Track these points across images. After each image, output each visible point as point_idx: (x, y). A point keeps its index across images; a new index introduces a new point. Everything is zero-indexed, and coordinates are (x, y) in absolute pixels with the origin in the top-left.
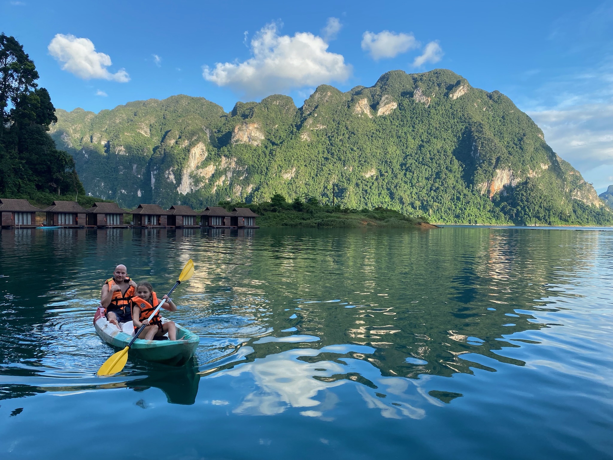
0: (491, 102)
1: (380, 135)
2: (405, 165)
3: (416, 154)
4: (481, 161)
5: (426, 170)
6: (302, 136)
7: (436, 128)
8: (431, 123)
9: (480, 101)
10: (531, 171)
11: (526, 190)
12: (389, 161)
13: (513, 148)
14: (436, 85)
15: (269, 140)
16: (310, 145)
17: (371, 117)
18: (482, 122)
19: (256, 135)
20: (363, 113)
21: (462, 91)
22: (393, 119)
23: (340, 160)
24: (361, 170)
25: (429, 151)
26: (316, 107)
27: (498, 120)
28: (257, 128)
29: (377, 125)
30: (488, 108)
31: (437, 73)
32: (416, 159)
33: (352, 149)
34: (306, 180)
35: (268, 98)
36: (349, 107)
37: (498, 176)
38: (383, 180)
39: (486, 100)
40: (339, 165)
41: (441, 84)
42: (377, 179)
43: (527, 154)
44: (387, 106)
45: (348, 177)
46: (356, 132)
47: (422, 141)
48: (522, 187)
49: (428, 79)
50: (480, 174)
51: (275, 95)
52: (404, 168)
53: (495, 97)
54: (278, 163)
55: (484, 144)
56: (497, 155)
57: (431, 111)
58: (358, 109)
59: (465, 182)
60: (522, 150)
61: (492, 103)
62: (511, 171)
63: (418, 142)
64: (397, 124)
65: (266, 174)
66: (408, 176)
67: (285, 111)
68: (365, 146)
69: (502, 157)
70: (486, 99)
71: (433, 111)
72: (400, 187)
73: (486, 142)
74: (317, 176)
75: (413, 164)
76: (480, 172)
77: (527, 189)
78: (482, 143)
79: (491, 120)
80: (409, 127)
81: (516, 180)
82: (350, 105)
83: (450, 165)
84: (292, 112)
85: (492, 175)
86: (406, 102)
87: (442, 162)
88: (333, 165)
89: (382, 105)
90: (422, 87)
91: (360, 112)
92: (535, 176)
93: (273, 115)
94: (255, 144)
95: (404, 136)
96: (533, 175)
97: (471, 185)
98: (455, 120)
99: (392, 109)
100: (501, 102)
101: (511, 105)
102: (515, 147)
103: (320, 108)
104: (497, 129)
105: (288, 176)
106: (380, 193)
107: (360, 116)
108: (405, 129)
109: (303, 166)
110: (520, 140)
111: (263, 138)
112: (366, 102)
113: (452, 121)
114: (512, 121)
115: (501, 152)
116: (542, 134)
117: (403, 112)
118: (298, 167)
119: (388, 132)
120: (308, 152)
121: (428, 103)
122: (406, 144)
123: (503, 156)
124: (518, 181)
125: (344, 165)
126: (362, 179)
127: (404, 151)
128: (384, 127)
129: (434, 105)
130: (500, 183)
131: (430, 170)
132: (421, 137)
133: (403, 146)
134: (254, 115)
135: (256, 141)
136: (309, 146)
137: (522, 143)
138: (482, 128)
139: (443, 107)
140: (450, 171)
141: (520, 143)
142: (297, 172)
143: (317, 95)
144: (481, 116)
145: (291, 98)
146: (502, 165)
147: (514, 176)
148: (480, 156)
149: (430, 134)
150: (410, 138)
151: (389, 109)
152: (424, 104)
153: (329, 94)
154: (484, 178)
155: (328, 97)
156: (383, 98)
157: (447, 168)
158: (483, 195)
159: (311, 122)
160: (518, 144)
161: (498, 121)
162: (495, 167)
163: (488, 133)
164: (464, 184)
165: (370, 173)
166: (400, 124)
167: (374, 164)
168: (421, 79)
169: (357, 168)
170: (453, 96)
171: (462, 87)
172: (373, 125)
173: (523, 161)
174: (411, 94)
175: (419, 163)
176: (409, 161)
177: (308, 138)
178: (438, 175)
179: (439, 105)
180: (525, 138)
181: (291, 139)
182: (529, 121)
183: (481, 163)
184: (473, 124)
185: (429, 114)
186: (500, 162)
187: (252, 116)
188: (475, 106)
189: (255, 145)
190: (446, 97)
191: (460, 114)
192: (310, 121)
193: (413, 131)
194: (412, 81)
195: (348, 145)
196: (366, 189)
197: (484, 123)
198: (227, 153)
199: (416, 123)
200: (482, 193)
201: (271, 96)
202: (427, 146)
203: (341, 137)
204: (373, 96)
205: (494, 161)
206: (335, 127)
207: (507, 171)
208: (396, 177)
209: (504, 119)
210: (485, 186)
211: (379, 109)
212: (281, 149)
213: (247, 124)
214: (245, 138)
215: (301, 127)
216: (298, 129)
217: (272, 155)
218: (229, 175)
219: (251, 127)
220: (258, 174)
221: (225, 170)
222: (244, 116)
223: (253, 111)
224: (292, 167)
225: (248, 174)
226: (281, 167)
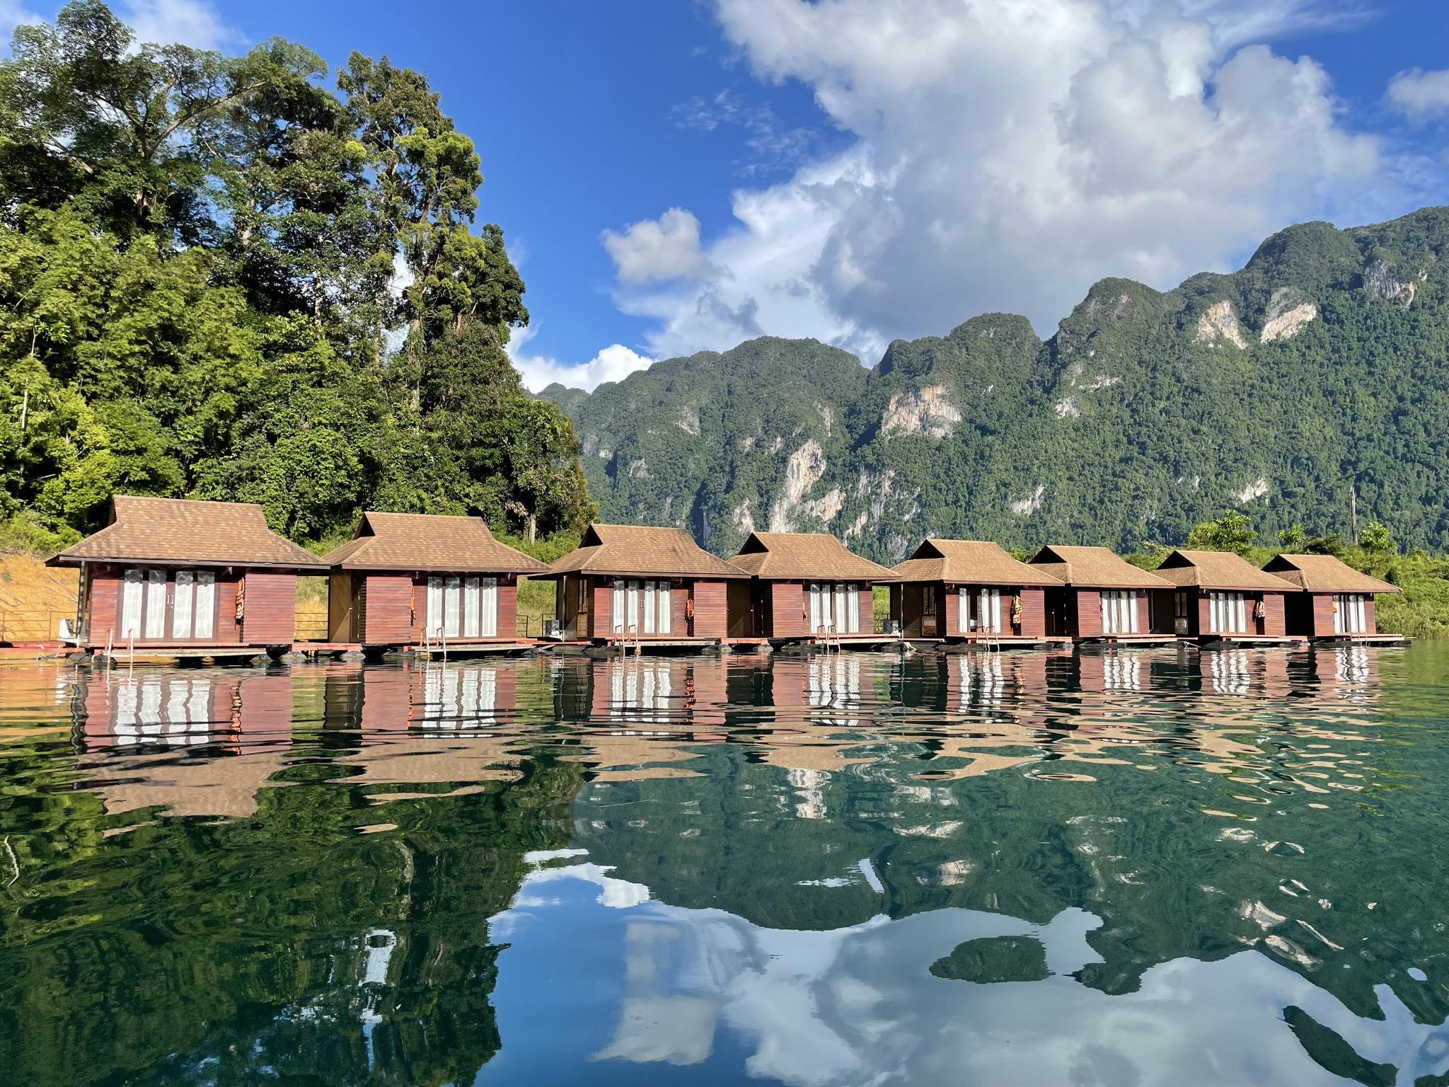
1: (1275, 391)
2: (1354, 465)
3: (1385, 434)
5: (1419, 476)
6: (1059, 408)
7: (1438, 363)
8: (1422, 348)
12: (1306, 455)
14: (1427, 248)
15: (971, 421)
16: (1081, 428)
17: (1242, 346)
19: (940, 413)
20: (1219, 338)
22: (1308, 347)
23: (1165, 459)
24: (1226, 483)
25: (1425, 426)
26: (1093, 335)
28: (943, 397)
29: (1263, 365)
31: (1426, 218)
32: (1385, 447)
33: (1196, 432)
34: (1072, 516)
35: (968, 323)
36: (1180, 326)
38: (1293, 506)
40: (1161, 472)
42: (1274, 505)
44: (1288, 315)
45: (1190, 502)
46: (1203, 386)
47: (1401, 399)
49: (1403, 237)
51: (985, 315)
52: (1351, 471)
54: (998, 475)
57: (1420, 318)
58: (1205, 329)
63: (1388, 402)
64: (1319, 359)
65: (967, 503)
66: (1363, 494)
67: (1010, 350)
68: (1232, 421)
71: (1424, 316)
72: (1343, 524)
74: (1101, 502)
75: (1378, 461)
80: (1357, 364)
82: (1184, 321)
84: (1030, 353)
86: (1342, 300)
88: (1146, 475)
89: (1274, 313)
90: (1387, 259)
91: (1213, 336)
93: (981, 363)
94: (939, 433)
95: (1344, 388)
99: (1302, 323)
103: (1103, 336)
105: (1025, 507)
107: (1211, 345)
108: (1346, 371)
109: (1065, 481)
111: (957, 418)
112: (1227, 310)
117: (1337, 327)
118: (1052, 483)
119: (1294, 380)
120: (1076, 445)
121: (1407, 297)
122: (1352, 408)
125: (1177, 474)
126: (1229, 505)
127: (1348, 426)
128: (1284, 369)
129: (1428, 301)
131: (1432, 474)
132: (1394, 388)
133: (1344, 414)
134: (934, 367)
135: (940, 426)
136: (1076, 430)
142: (1048, 497)
143: (1092, 305)
145: (1024, 318)
149: (1421, 378)
150: (1361, 393)
151: (1294, 322)
152: (1396, 301)
153: (1124, 299)
155: (1121, 308)
156: (1276, 297)
159: (1080, 371)
165: (1255, 490)
166: (1329, 360)
167: (1262, 465)
168: (1382, 240)
169: (1213, 478)
172: (1250, 367)
174: (1357, 281)
175: (1396, 458)
176: (1367, 454)
177: (1076, 413)
179: (1441, 300)
181: (1031, 415)
185: (1413, 328)
187: (930, 368)
189: (939, 436)
192: (1078, 369)
193: (1371, 373)
194: (1353, 247)
195: (1184, 422)
198: (871, 459)
199: (1376, 352)
201: (974, 320)
202: (1416, 411)
203: (1162, 404)
204: (1244, 294)
206: (1144, 379)
208: (1331, 498)
211: (1264, 324)
212: (1004, 441)
213: (917, 389)
214: (913, 423)
215: (1053, 385)
216: (1047, 391)
217: (982, 457)
218: (877, 510)
219: (927, 394)
220: (947, 505)
221: (868, 500)
222: (909, 372)
223: (931, 359)
224: (1035, 484)
225: (923, 505)
226: (1005, 485)
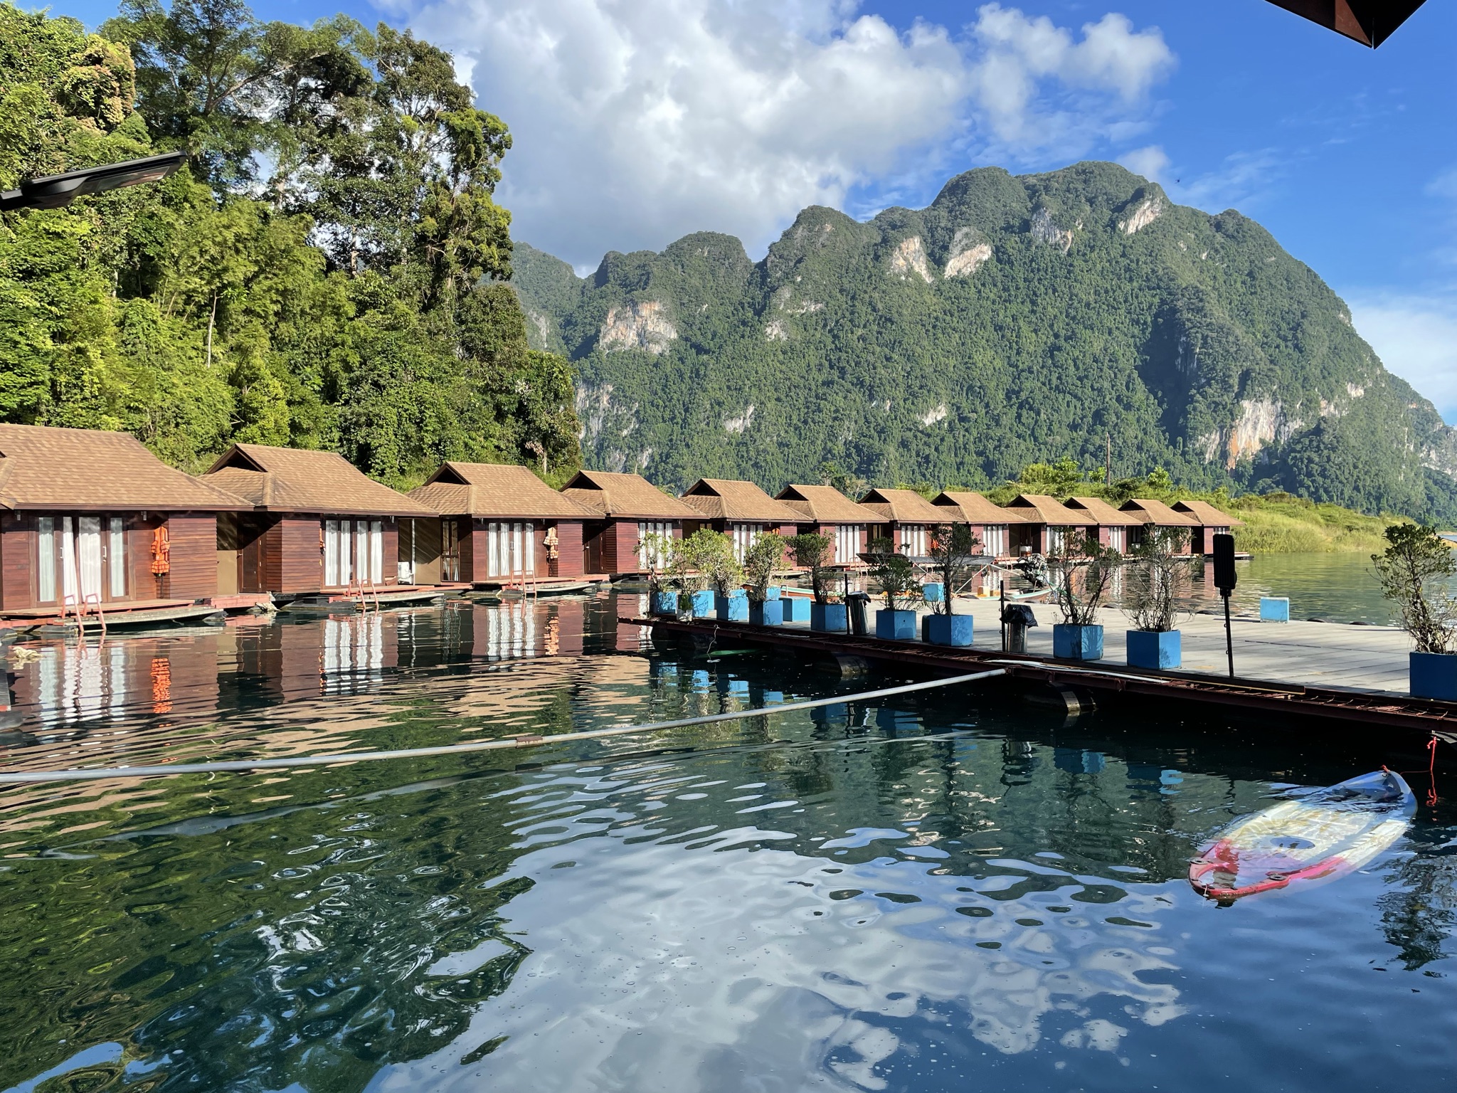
0: (1219, 237)
1: (954, 325)
2: (1017, 393)
3: (1043, 367)
4: (1203, 381)
5: (1068, 406)
6: (769, 330)
7: (1088, 305)
8: (1075, 291)
9: (1193, 236)
10: (1323, 403)
11: (1318, 447)
12: (979, 384)
13: (1278, 347)
14: (1083, 200)
16: (789, 351)
17: (929, 280)
18: (1202, 288)
19: (657, 330)
20: (910, 271)
21: (1148, 213)
22: (983, 285)
23: (861, 383)
24: (913, 407)
25: (1074, 361)
26: (800, 261)
27: (1239, 280)
28: (660, 313)
29: (946, 299)
30: (1212, 252)
31: (1084, 172)
32: (1042, 379)
33: (888, 359)
34: (779, 435)
35: (684, 240)
36: (877, 258)
37: (1246, 416)
38: (967, 430)
39: (1208, 232)
40: (857, 395)
41: (1096, 197)
42: (951, 429)
43: (1314, 362)
44: (968, 253)
45: (882, 424)
46: (895, 317)
47: (1056, 336)
48: (1307, 443)
49: (1064, 187)
50: (1201, 412)
51: (700, 233)
52: (1014, 400)
53: (1230, 226)
54: (712, 394)
55: (1209, 341)
56: (1241, 366)
57: (1075, 263)
58: (899, 262)
59: (1164, 432)
60: (1301, 352)
61: (1223, 240)
62: (1279, 404)
63: (1046, 338)
64: (992, 296)
65: (683, 420)
66: (1023, 420)
67: (723, 271)
68: (919, 350)
69: (1254, 370)
70: (1208, 230)
71: (1079, 262)
72: (1007, 446)
73: (1214, 335)
74: (805, 422)
75: (1037, 391)
76: (1201, 406)
77: (1322, 446)
78: (1205, 338)
79: (1221, 281)
80: (1022, 303)
81: (1290, 424)
82: (880, 253)
83: (1125, 392)
84: (742, 275)
85: (1232, 414)
86: (1013, 242)
87: (1106, 385)
88: (845, 398)
89: (956, 251)
90: (1052, 207)
91: (905, 269)
92: (1334, 415)
93: (695, 281)
94: (656, 349)
95: (1012, 324)
96: (1329, 411)
97: (1180, 439)
98: (1135, 284)
99: (979, 261)
100: (1244, 236)
101: (1268, 244)
102: (1282, 344)
103: (809, 262)
104: (1236, 303)
105: (737, 425)
106: (962, 463)
107: (903, 278)
108: (1013, 308)
109: (774, 402)
110: (1294, 329)
111: (674, 336)
112: (918, 245)
113: (1127, 287)
114: (1273, 282)
115: (1251, 358)
116: (1347, 313)
117: (1007, 267)
118: (762, 403)
119: (972, 314)
120: (783, 368)
121: (1065, 243)
122: (1017, 343)
123: (1257, 367)
124: (1297, 427)
125: (871, 398)
126: (914, 428)
127: (1013, 359)
128: (964, 304)
129: (1082, 248)
130: (1250, 433)
131: (1079, 405)
132: (1051, 326)
133: (1011, 348)
134: (651, 282)
135: (657, 342)
136: (784, 353)
137: (1299, 335)
138: (1201, 300)
139: (1103, 254)
140: (1128, 407)
141: (1295, 336)
142: (758, 416)
143: (800, 231)
144: (1197, 273)
145: (737, 240)
146: (1256, 389)
147: (1283, 417)
148: (1199, 367)
149: (1074, 318)
150: (1025, 329)
151: (972, 261)
152: (1056, 247)
153: (828, 228)
154: (1211, 422)
155: (825, 236)
156: (958, 236)
157: (1119, 399)
158: (1211, 463)
159: (788, 296)
160: (1290, 337)
161: (1239, 285)
162: (1239, 396)
163: (1219, 313)
164: (1162, 438)
165: (936, 415)
166: (1000, 297)
167: (943, 392)
168: (1047, 189)
169: (902, 403)
170: (1126, 227)
171: (1148, 204)
172: (935, 300)
173: (1305, 379)
174: (1026, 226)
175: (1051, 388)
176: (1028, 385)
177: (782, 334)
178: (1098, 417)
179: (1092, 248)
180: (1305, 322)
181: (743, 336)
182: (1313, 282)
183: (1203, 386)
184: (1179, 291)
185: (1069, 272)
186: (1249, 382)
187: (646, 283)
188: (1180, 249)
189: (656, 352)
190: (1109, 229)
191: (1146, 269)
192: (786, 293)
193: (1033, 312)
194: (1024, 194)
195: (878, 349)
196: (927, 452)
197: (1203, 287)
198: (589, 372)
199: (1038, 293)
200: (1209, 456)
201: (690, 237)
202: (1068, 348)
203: (860, 332)
204: (931, 230)
205: (1235, 381)
206: (844, 306)
207: (1267, 403)
208: (998, 424)
209: (1254, 278)
210: (1214, 440)
211: (948, 260)
212: (718, 361)
213: (635, 304)
214: (631, 338)
215: (764, 308)
216: (758, 313)
217: (698, 375)
218: (596, 425)
219: (645, 310)
220: (664, 421)
221: (586, 415)
222: (626, 286)
223: (648, 273)
224: (747, 403)
225: (641, 422)
226: (719, 404)
